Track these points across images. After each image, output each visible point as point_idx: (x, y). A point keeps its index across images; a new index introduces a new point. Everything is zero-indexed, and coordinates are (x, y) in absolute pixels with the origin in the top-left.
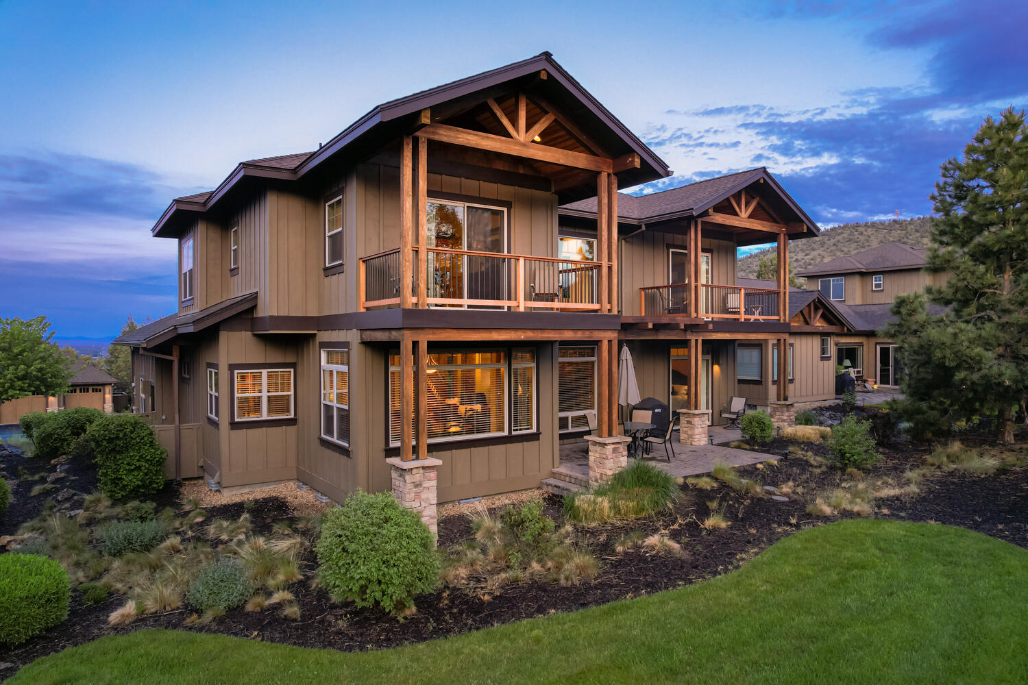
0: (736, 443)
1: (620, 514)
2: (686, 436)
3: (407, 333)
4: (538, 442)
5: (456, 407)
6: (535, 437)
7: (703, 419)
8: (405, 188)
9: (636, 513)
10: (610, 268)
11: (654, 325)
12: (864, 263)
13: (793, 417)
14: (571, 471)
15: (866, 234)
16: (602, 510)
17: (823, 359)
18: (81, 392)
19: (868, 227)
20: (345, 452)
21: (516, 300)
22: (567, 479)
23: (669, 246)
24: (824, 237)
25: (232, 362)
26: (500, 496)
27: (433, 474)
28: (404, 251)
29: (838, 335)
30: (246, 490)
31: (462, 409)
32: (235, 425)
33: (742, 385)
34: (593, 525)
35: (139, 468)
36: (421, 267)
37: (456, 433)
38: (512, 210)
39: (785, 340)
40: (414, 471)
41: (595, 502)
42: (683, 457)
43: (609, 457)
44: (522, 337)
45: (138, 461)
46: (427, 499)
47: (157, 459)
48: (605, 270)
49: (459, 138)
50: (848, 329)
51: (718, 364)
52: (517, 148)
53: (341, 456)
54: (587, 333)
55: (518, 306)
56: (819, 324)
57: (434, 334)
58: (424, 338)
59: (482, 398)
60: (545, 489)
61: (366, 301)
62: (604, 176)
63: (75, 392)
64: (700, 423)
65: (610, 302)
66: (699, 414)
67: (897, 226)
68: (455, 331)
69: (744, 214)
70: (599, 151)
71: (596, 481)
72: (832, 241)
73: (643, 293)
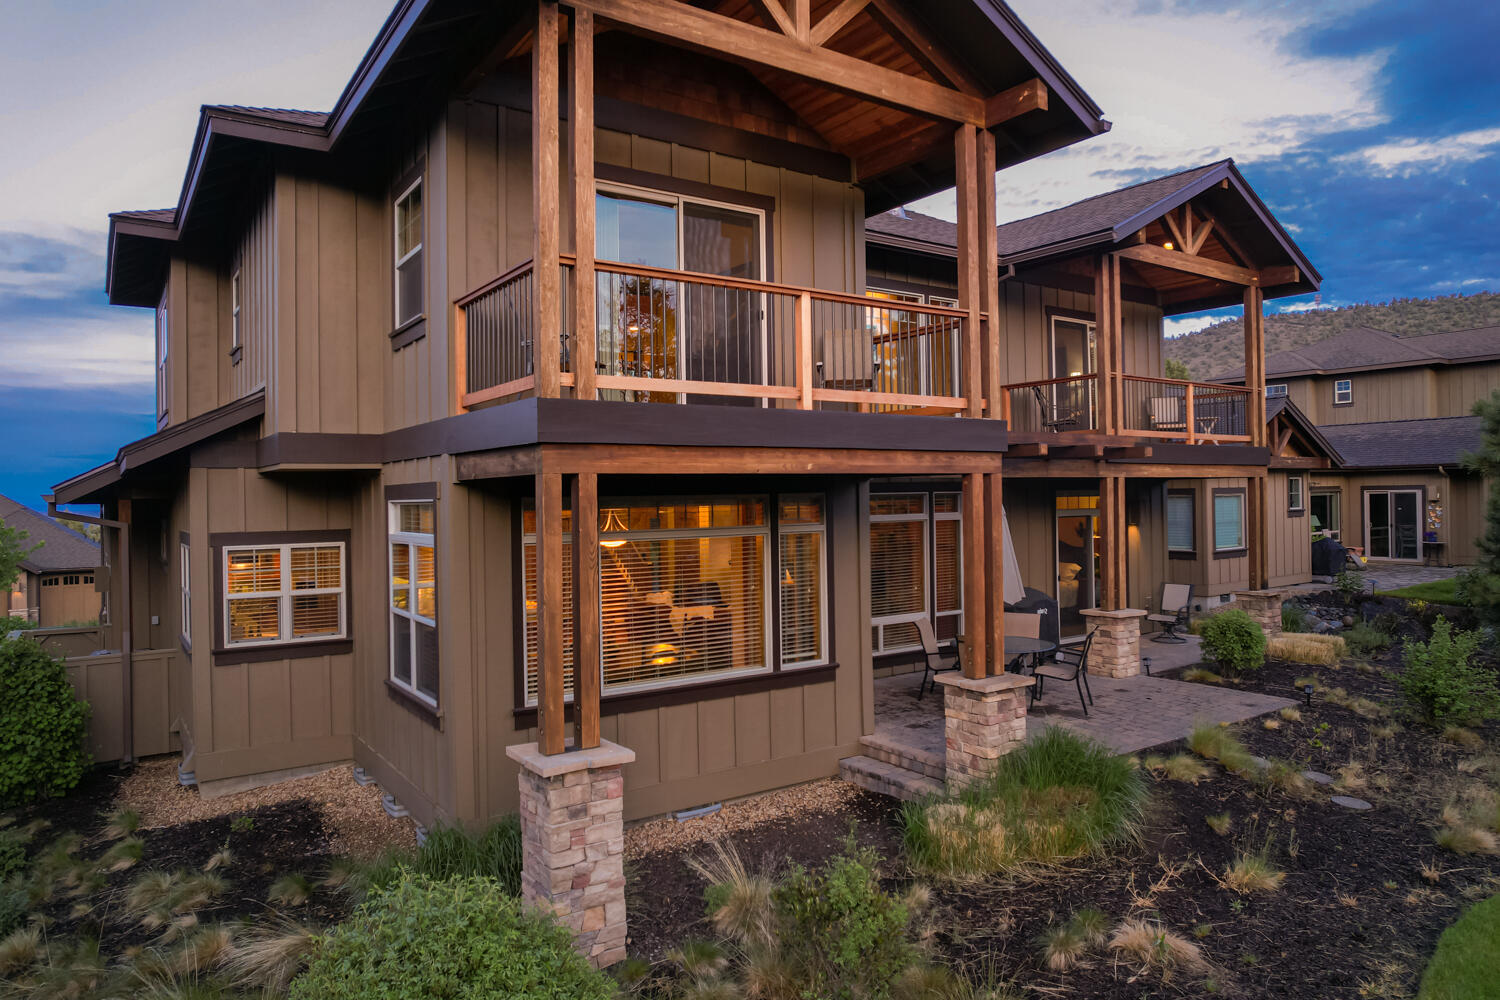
0: (1195, 672)
1: (1029, 853)
2: (1100, 660)
3: (548, 455)
4: (831, 684)
5: (666, 610)
6: (826, 674)
7: (1131, 628)
8: (542, 121)
9: (1064, 849)
10: (984, 323)
11: (1049, 449)
12: (1320, 361)
13: (1278, 619)
14: (899, 741)
15: (1272, 331)
16: (989, 846)
17: (1292, 514)
18: (66, 583)
19: (1276, 321)
20: (431, 717)
21: (794, 386)
22: (894, 759)
23: (1051, 311)
24: (1209, 337)
25: (216, 529)
26: (758, 799)
27: (614, 784)
28: (539, 267)
29: (1315, 473)
30: (250, 785)
31: (678, 614)
32: (222, 657)
33: (1175, 560)
34: (972, 878)
35: (20, 748)
36: (582, 304)
37: (666, 672)
38: (776, 216)
39: (1261, 478)
40: (569, 780)
41: (969, 823)
42: (1108, 703)
43: (992, 720)
44: (810, 467)
45: (21, 732)
46: (601, 846)
47: (63, 728)
48: (974, 328)
49: (666, 20)
50: (1333, 462)
51: (1137, 525)
52: (793, 55)
53: (424, 724)
54: (943, 459)
55: (800, 399)
56: (1285, 455)
57: (611, 457)
58: (590, 469)
59: (714, 593)
60: (848, 779)
61: (469, 392)
62: (969, 131)
63: (57, 583)
64: (1127, 634)
65: (985, 394)
66: (1124, 619)
67: (1318, 319)
68: (662, 452)
69: (1191, 248)
70: (958, 80)
71: (963, 770)
72: (1223, 343)
73: (1007, 394)
